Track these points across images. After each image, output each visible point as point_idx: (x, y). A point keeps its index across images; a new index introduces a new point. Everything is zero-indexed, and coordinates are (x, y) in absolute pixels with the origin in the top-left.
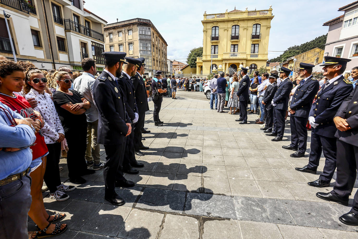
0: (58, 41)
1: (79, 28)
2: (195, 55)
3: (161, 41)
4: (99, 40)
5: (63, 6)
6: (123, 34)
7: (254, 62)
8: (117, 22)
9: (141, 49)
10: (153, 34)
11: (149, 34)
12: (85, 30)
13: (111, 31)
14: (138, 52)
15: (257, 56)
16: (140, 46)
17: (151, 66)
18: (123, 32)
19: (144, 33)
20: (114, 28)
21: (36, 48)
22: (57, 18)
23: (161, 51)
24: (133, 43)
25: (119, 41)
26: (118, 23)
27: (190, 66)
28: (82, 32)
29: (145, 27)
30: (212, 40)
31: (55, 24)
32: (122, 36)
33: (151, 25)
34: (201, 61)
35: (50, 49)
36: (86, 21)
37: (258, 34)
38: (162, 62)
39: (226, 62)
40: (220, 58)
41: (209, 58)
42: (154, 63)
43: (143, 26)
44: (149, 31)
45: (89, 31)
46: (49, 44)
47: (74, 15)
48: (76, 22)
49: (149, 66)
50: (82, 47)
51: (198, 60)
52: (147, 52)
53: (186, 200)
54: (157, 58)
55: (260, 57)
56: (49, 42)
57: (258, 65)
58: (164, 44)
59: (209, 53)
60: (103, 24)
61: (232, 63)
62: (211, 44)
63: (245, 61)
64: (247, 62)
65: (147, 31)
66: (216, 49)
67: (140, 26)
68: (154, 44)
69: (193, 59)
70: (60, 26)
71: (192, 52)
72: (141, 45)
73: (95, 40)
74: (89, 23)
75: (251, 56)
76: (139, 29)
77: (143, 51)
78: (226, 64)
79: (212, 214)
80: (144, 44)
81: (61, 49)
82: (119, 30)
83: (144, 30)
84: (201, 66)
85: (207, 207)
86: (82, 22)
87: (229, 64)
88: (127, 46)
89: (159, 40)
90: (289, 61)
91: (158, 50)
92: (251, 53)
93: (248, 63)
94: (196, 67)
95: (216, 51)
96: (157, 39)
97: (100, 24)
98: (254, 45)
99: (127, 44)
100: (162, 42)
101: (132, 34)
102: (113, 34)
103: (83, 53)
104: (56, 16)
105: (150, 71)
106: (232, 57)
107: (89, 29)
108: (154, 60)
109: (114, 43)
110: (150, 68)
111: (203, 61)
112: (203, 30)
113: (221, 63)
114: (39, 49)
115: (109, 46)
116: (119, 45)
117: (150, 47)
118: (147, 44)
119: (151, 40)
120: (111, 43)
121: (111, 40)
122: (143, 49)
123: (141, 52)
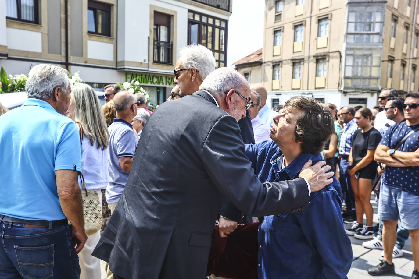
9: (351, 30)
14: (342, 38)
16: (348, 22)
17: (377, 79)
24: (329, 16)
25: (296, 17)
32: (303, 3)
42: (392, 70)
49: (370, 78)
52: (368, 40)
68: (396, 13)
72: (352, 19)
77: (356, 36)
80: (361, 15)
88: (315, 26)
99: (315, 20)
102: (284, 1)
105: (372, 91)
108: (391, 60)
109: (285, 22)
110: (373, 84)
115: (271, 31)
116: (296, 27)
117: (382, 23)
118: (370, 15)
119: (386, 2)
120: (278, 25)
121: (278, 16)
122: (356, 29)
123: (351, 39)
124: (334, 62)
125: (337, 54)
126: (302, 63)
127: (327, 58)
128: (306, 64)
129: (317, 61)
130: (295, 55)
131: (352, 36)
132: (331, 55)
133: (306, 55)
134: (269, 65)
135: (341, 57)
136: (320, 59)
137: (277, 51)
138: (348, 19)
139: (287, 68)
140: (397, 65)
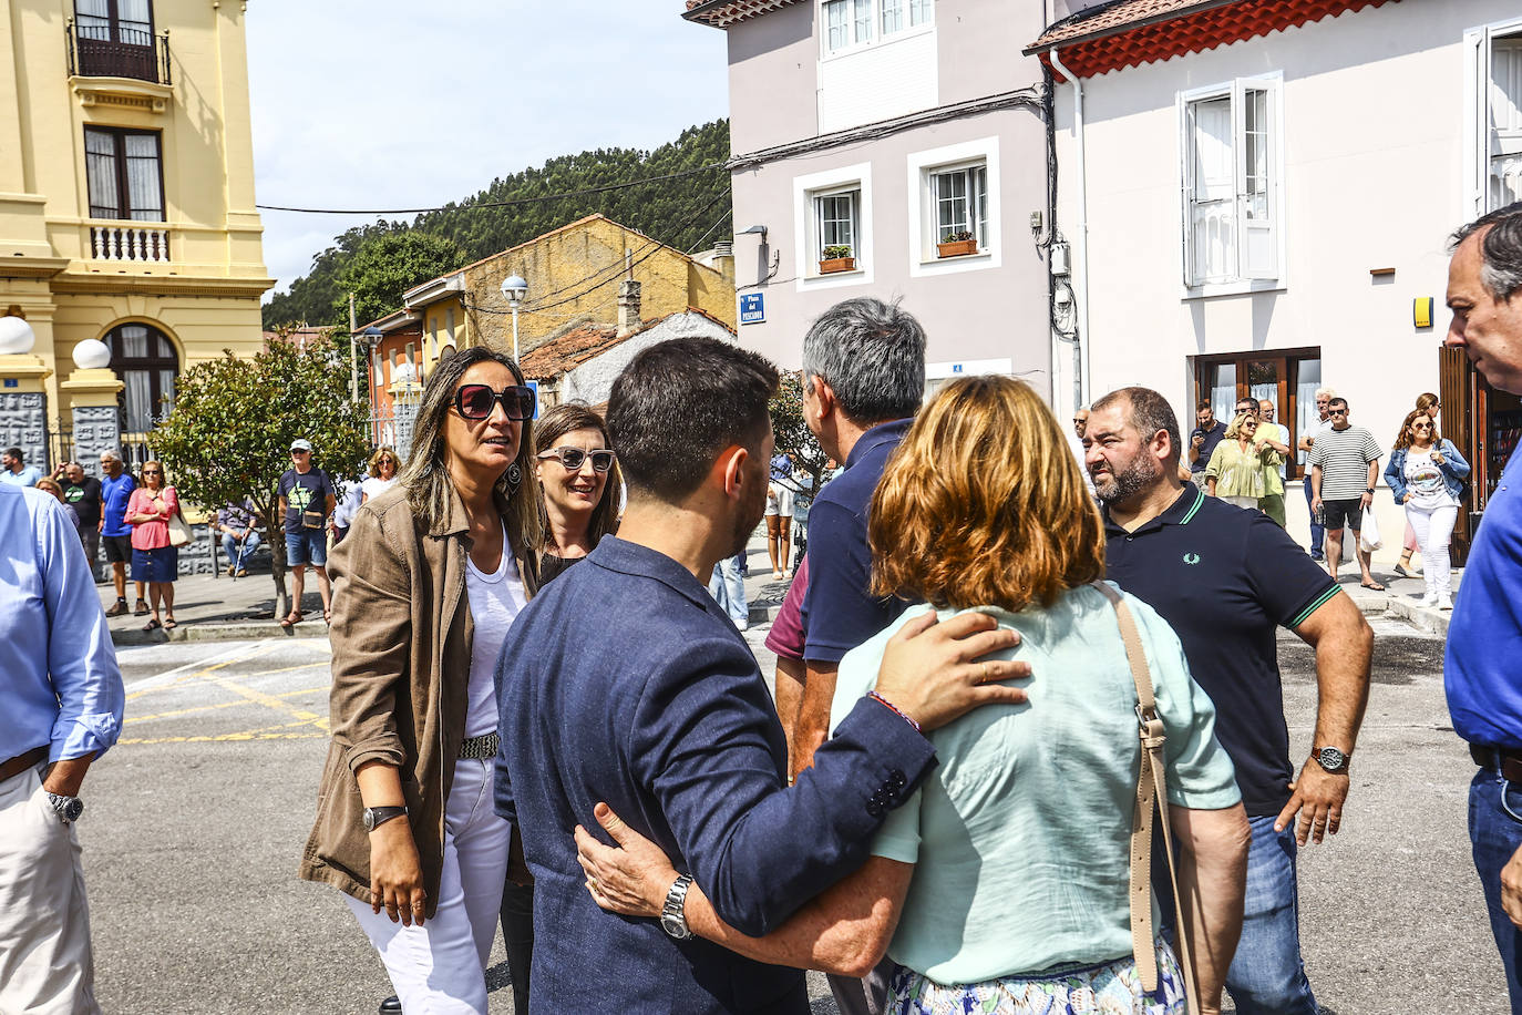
7: (138, 307)
15: (160, 242)
37: (134, 37)
55: (191, 261)
57: (182, 334)
63: (44, 287)
64: (66, 300)
75: (100, 248)
90: (422, 310)
92: (95, 209)
93: (73, 316)
98: (119, 134)
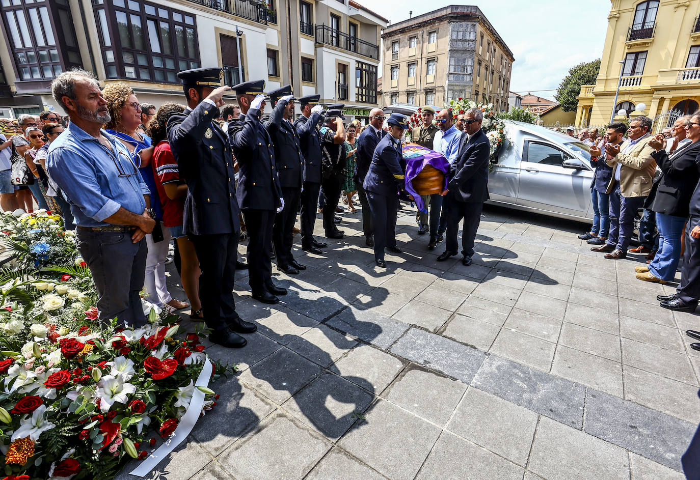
0: (303, 64)
1: (337, 38)
2: (580, 79)
3: (499, 51)
4: (371, 57)
5: (317, 3)
6: (418, 43)
8: (409, 18)
9: (452, 71)
10: (482, 37)
11: (472, 37)
12: (347, 41)
13: (396, 37)
14: (445, 77)
16: (450, 65)
18: (420, 37)
19: (460, 37)
20: (403, 31)
21: (271, 79)
22: (305, 24)
23: (496, 75)
24: (436, 59)
26: (411, 19)
27: (563, 108)
28: (343, 44)
29: (464, 24)
30: (630, 40)
31: (302, 35)
32: (415, 46)
33: (479, 18)
34: (591, 95)
35: (290, 79)
36: (351, 24)
38: (495, 98)
39: (662, 96)
40: (645, 86)
41: (613, 87)
43: (460, 22)
44: (472, 30)
45: (355, 42)
46: (290, 70)
47: (333, 15)
48: (334, 28)
50: (339, 73)
51: (585, 92)
52: (463, 78)
53: (402, 336)
54: (485, 89)
56: (290, 68)
58: (505, 57)
59: (615, 73)
60: (380, 26)
61: (683, 97)
62: (627, 51)
65: (469, 31)
66: (640, 63)
67: (454, 22)
68: (481, 59)
69: (572, 91)
70: (309, 38)
71: (572, 72)
72: (452, 63)
73: (363, 58)
74: (355, 26)
76: (450, 28)
77: (455, 76)
78: (662, 100)
79: (432, 365)
80: (458, 60)
81: (306, 78)
82: (411, 34)
83: (461, 29)
84: (590, 106)
85: (431, 353)
86: (344, 28)
87: (672, 100)
88: (424, 65)
89: (495, 50)
91: (489, 73)
94: (576, 109)
95: (639, 68)
96: (491, 47)
97: (375, 26)
99: (424, 61)
100: (501, 52)
101: (435, 41)
102: (399, 43)
103: (339, 82)
104: (305, 21)
106: (685, 82)
107: (355, 38)
108: (477, 94)
109: (400, 60)
111: (597, 95)
112: (608, 16)
113: (649, 99)
114: (275, 80)
115: (389, 67)
116: (409, 65)
117: (472, 66)
118: (464, 60)
119: (475, 51)
120: (395, 62)
121: (395, 55)
122: (455, 71)
123: (452, 77)
124: (439, 95)
125: (441, 89)
126: (415, 94)
127: (434, 91)
128: (418, 96)
129: (427, 93)
130: (409, 87)
131: (452, 76)
132: (437, 89)
133: (418, 88)
134: (388, 95)
135: (444, 91)
136: (429, 92)
137: (394, 84)
138: (450, 63)
139: (403, 98)
140: (480, 96)
